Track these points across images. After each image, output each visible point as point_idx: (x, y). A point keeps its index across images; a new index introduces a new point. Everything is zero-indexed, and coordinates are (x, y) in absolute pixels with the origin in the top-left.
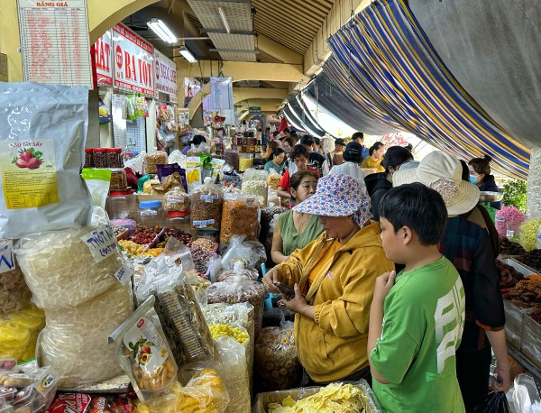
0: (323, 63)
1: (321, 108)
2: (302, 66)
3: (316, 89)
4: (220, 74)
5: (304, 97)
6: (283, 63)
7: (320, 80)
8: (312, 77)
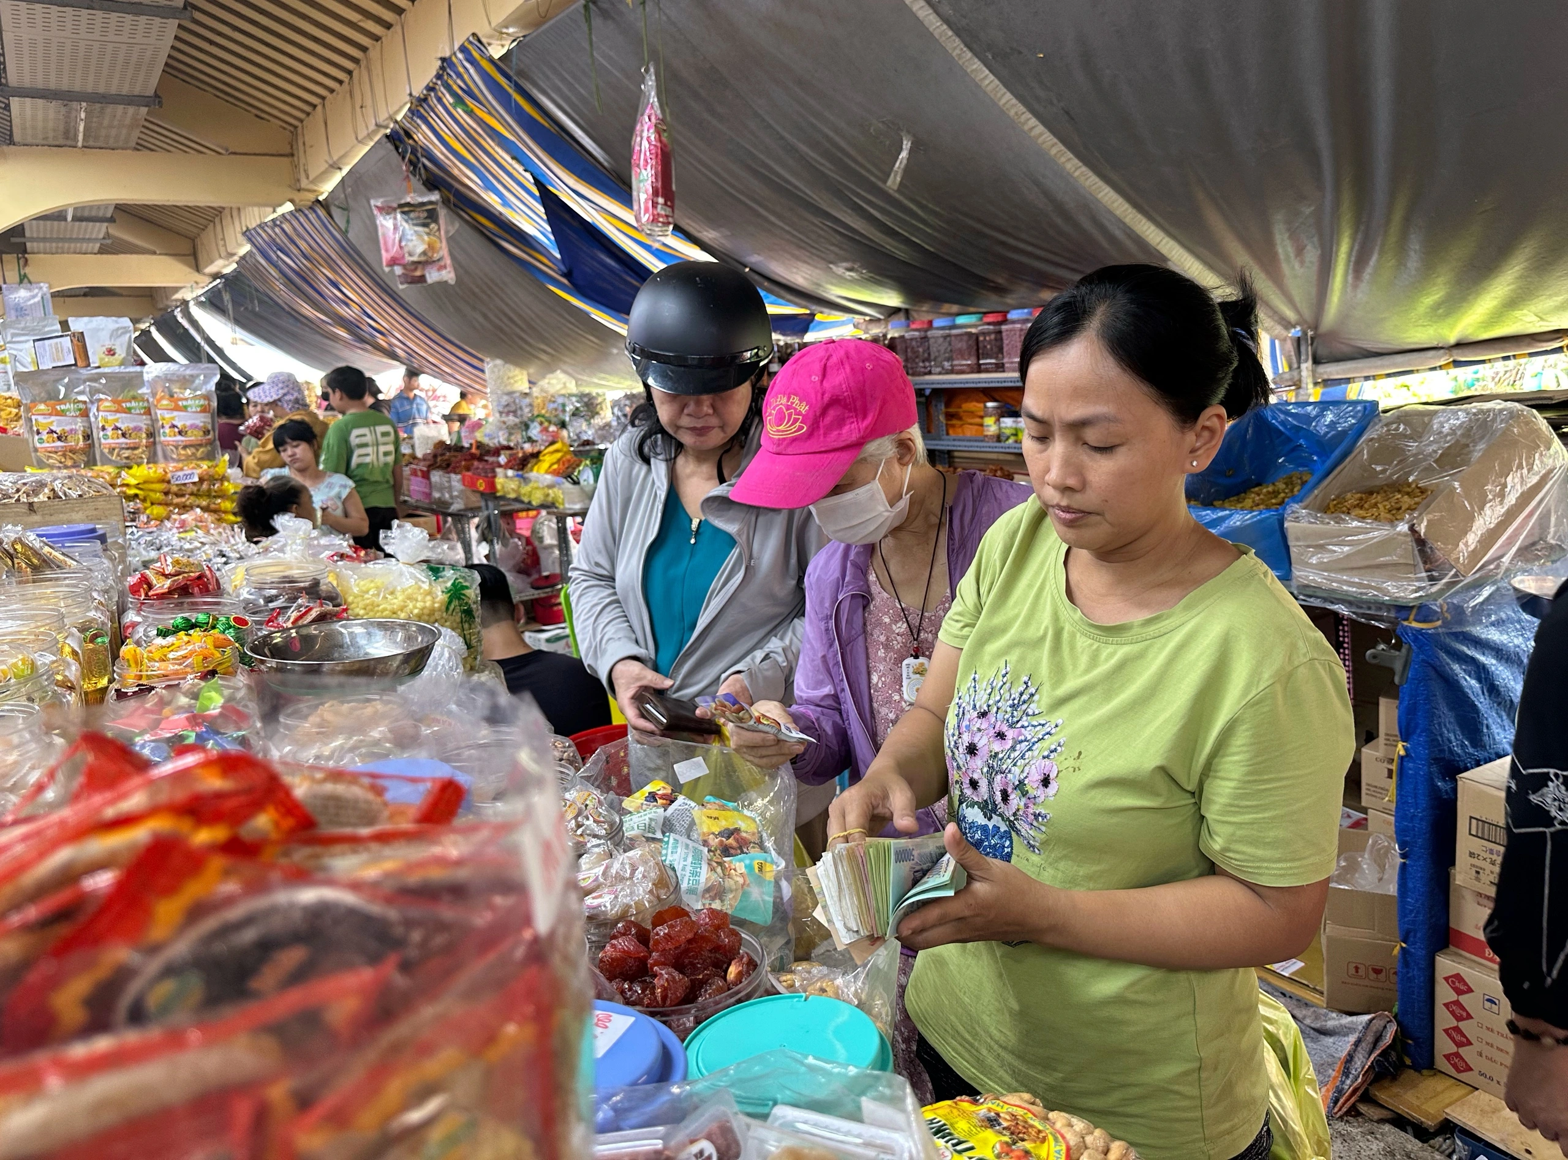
0: (236, 258)
1: (241, 334)
2: (194, 258)
3: (226, 297)
4: (23, 279)
5: (196, 312)
6: (154, 253)
7: (232, 282)
8: (215, 276)
